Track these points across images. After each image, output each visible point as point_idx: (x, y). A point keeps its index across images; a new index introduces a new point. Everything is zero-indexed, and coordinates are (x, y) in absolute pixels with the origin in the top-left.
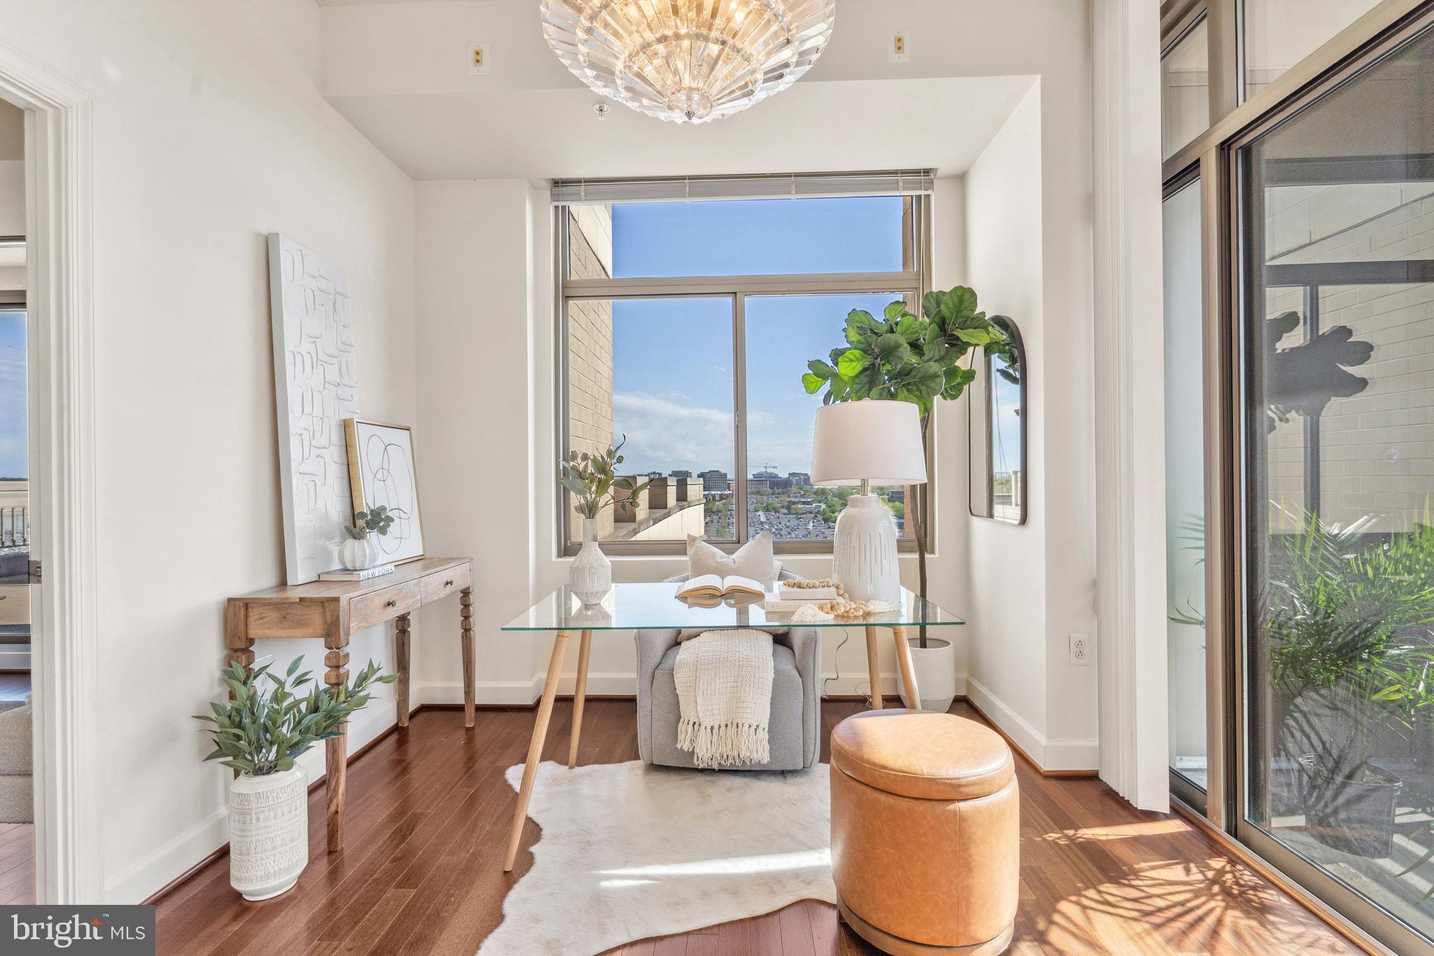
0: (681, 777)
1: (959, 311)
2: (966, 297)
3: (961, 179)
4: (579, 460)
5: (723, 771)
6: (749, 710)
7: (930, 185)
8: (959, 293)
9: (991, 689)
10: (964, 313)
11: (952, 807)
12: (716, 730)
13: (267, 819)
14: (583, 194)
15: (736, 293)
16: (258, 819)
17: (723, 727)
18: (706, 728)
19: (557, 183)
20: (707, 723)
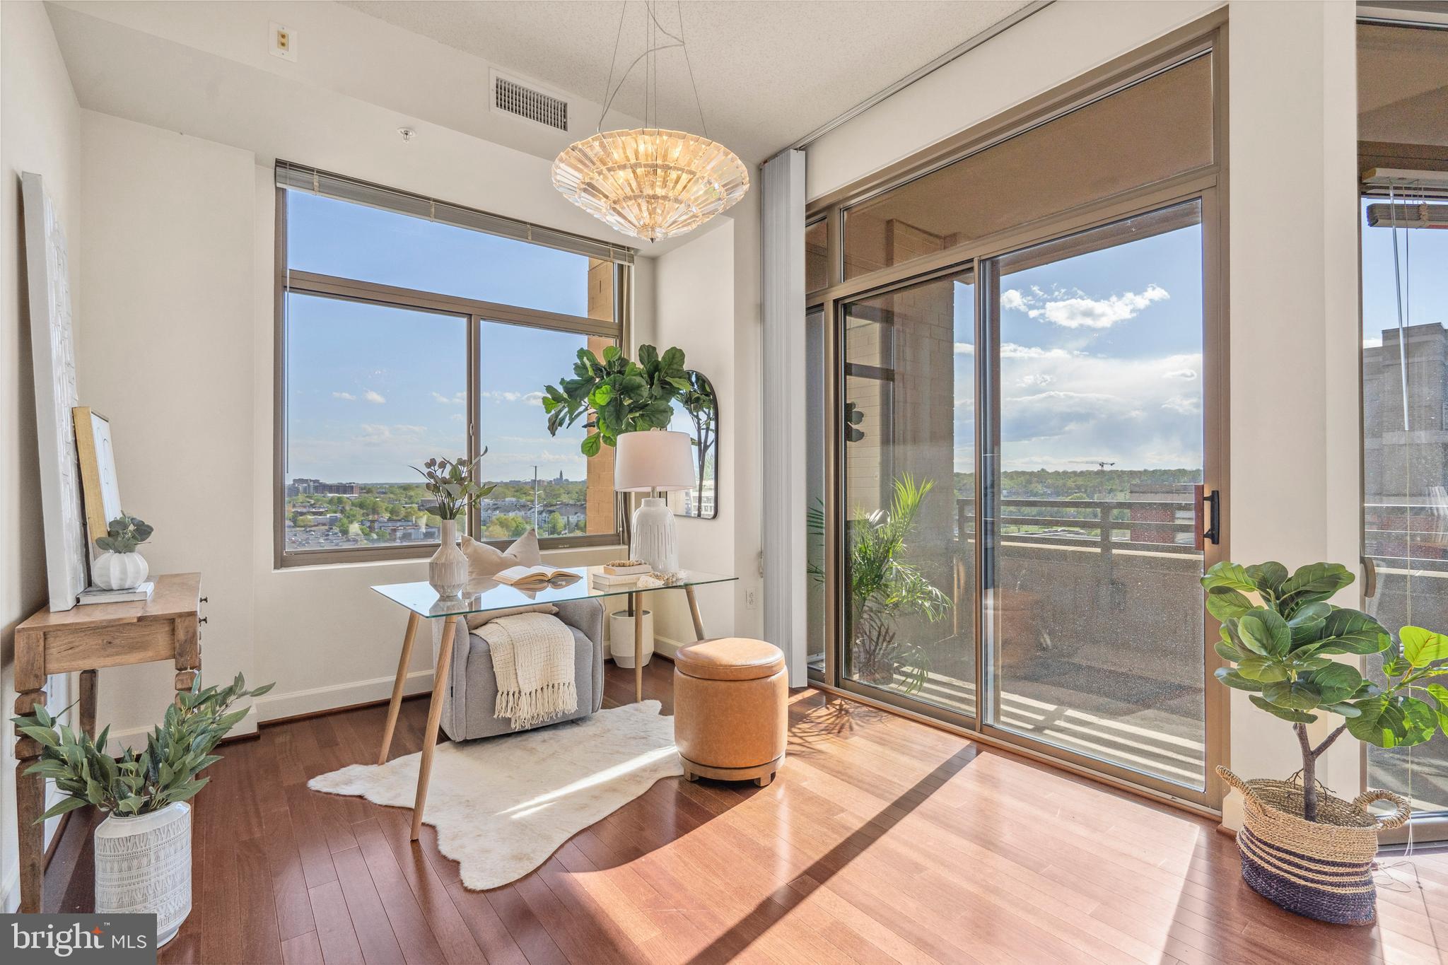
0: (494, 745)
1: (670, 364)
2: (678, 355)
3: (653, 261)
4: (436, 467)
5: (536, 730)
6: (563, 672)
7: (632, 260)
8: (674, 351)
9: (678, 639)
10: (675, 366)
11: (769, 680)
12: (533, 694)
13: (167, 856)
14: (316, 184)
15: (471, 315)
16: (157, 858)
17: (539, 691)
18: (526, 694)
19: (280, 163)
20: (526, 689)
